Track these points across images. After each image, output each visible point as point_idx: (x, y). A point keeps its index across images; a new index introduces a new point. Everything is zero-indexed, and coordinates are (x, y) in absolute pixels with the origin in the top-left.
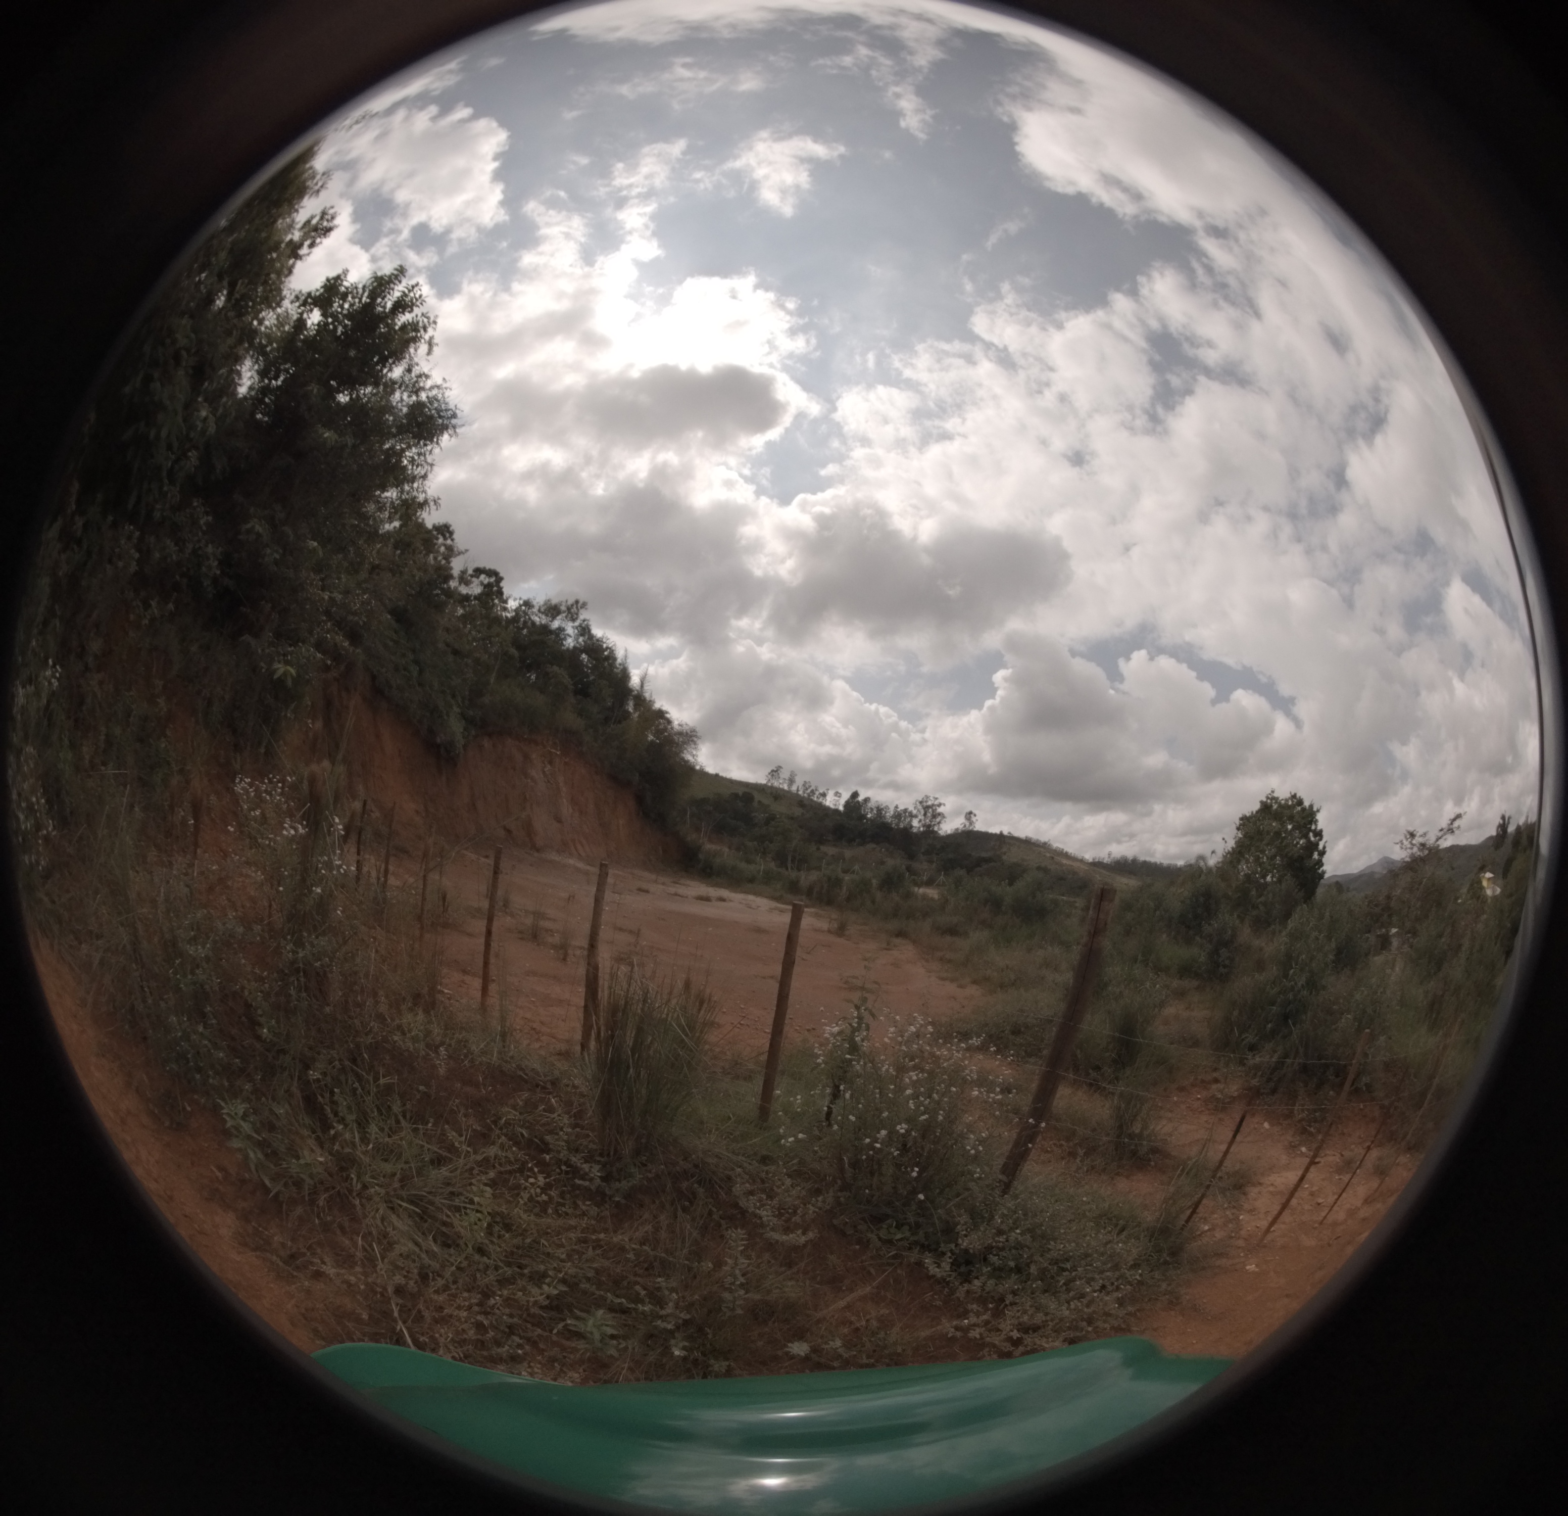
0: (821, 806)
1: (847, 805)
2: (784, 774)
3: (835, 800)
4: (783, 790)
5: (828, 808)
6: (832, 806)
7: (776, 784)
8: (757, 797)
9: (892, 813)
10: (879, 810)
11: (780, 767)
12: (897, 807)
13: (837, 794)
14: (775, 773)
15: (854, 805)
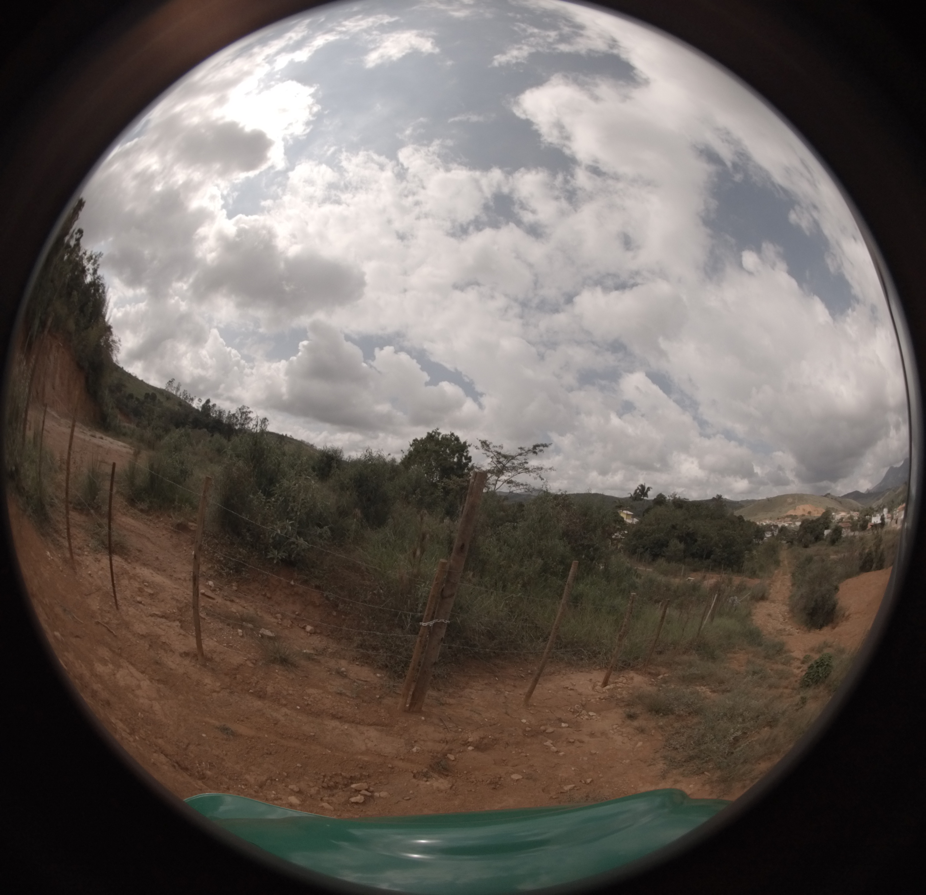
0: (190, 406)
1: (204, 407)
2: (175, 385)
3: (197, 404)
4: (173, 394)
5: (194, 408)
6: (196, 407)
7: (170, 390)
8: (159, 397)
9: (227, 415)
10: (220, 412)
11: (174, 379)
12: (229, 412)
13: (200, 400)
14: (171, 382)
15: (207, 407)
